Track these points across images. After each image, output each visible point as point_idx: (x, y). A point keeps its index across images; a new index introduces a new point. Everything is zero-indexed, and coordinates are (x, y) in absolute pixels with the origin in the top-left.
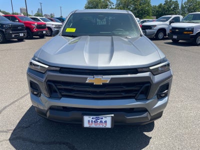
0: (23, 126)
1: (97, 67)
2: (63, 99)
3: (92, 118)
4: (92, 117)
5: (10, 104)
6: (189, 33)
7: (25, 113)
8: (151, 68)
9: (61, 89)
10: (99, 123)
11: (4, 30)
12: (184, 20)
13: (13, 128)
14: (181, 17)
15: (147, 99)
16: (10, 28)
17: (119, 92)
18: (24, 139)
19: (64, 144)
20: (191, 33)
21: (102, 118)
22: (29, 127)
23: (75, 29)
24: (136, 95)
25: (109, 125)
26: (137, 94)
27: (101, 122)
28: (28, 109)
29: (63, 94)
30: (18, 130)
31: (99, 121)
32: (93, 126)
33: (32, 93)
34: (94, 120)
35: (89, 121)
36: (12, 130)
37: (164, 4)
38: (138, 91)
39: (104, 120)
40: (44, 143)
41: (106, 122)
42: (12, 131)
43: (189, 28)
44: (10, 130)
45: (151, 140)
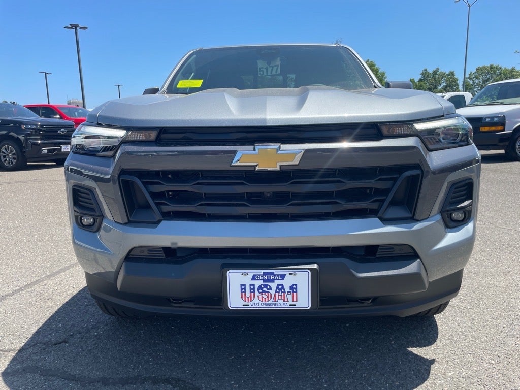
0: (46, 339)
1: (265, 120)
2: (165, 224)
3: (254, 278)
4: (251, 272)
5: (17, 291)
6: (493, 129)
7: (56, 309)
8: (419, 127)
9: (161, 195)
10: (273, 292)
11: (21, 137)
12: (476, 100)
13: (19, 345)
14: (468, 96)
15: (413, 219)
16: (37, 131)
17: (329, 195)
18: (47, 373)
19: (167, 381)
20: (499, 128)
21: (283, 277)
22: (65, 342)
23: (202, 81)
24: (380, 207)
25: (304, 301)
26: (383, 201)
27: (280, 288)
28: (67, 300)
29: (165, 209)
30: (31, 350)
31: (273, 285)
32: (257, 303)
33: (78, 222)
34: (258, 283)
35: (243, 287)
36: (13, 350)
37: (421, 80)
38: (386, 192)
39: (287, 283)
40: (105, 382)
41: (294, 288)
42: (13, 354)
43: (492, 118)
44: (9, 351)
45: (434, 368)
